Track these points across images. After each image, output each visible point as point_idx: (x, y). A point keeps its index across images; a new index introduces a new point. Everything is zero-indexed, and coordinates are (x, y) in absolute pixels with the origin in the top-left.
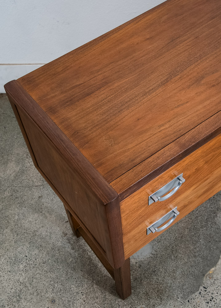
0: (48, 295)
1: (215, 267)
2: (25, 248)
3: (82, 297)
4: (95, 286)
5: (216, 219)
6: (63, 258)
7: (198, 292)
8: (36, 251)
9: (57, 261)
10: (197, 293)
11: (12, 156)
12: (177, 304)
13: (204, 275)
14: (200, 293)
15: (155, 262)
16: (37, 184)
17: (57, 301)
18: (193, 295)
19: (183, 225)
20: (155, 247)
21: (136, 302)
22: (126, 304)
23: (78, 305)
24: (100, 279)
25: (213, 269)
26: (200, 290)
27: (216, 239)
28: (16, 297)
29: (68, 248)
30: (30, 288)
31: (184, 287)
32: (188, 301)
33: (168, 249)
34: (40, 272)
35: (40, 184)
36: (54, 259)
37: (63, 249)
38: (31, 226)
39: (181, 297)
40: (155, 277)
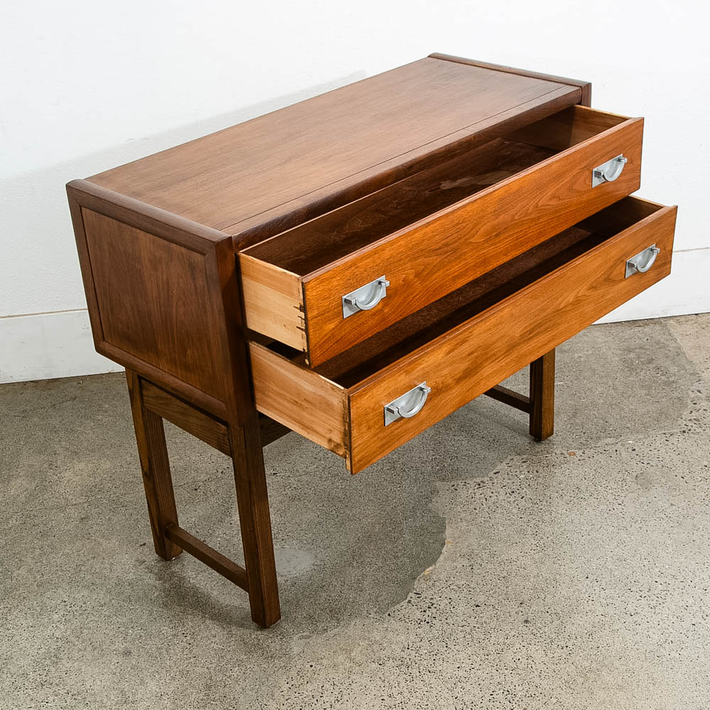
0: (116, 647)
1: (434, 566)
2: (60, 591)
3: (185, 640)
4: (208, 622)
5: (430, 505)
6: (141, 594)
7: (407, 601)
8: (85, 592)
9: (129, 599)
10: (404, 603)
11: (19, 470)
12: (367, 621)
13: (415, 578)
14: (409, 602)
15: (322, 575)
16: (75, 502)
17: (135, 652)
18: (398, 606)
19: (369, 521)
20: (319, 556)
21: (291, 630)
22: (271, 636)
23: (177, 651)
24: (217, 611)
25: (431, 568)
26: (409, 598)
27: (433, 531)
28: (49, 659)
29: (150, 580)
30: (76, 643)
31: (380, 599)
32: (389, 615)
33: (345, 555)
34: (96, 619)
35: (81, 501)
36: (122, 597)
37: (140, 583)
38: (69, 560)
39: (376, 613)
40: (324, 595)
